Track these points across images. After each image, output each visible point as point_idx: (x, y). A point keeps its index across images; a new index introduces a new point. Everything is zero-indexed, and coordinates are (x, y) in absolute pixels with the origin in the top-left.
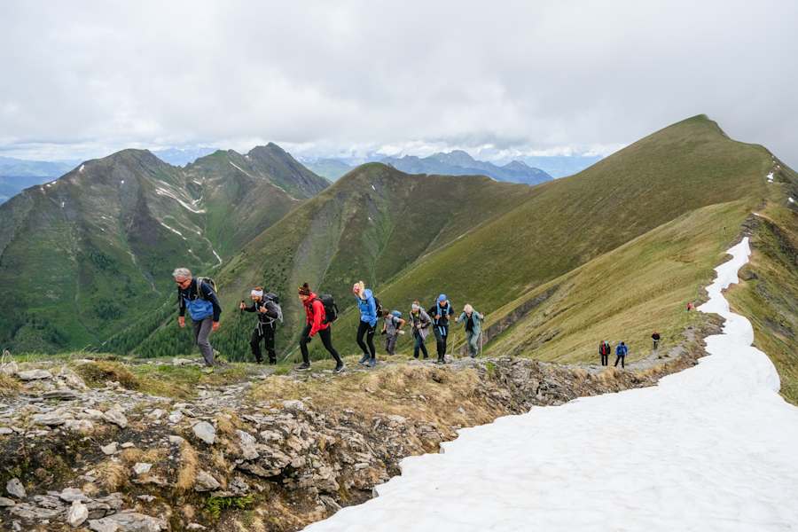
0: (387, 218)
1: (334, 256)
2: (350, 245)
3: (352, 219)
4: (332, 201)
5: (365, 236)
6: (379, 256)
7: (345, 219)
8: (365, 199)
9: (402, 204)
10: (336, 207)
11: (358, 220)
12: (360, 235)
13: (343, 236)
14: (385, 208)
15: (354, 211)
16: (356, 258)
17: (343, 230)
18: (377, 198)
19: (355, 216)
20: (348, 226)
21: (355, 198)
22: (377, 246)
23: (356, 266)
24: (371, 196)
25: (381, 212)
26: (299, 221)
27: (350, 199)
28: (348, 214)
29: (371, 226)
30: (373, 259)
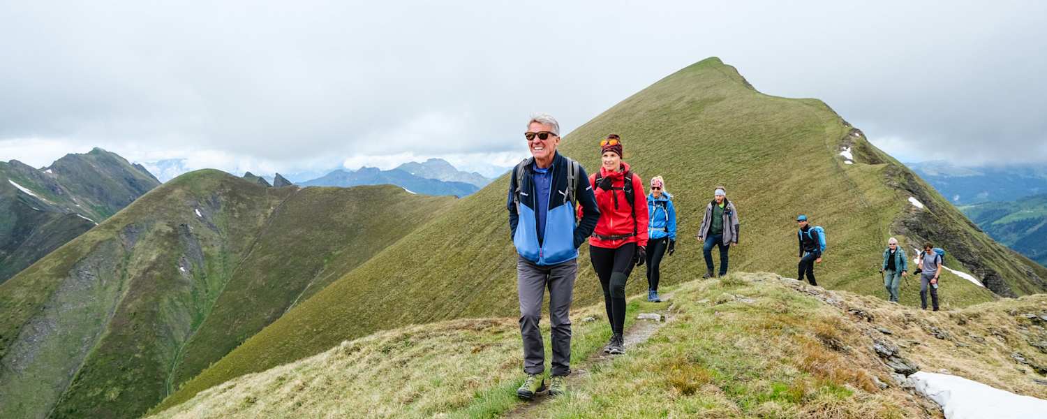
0: (218, 266)
1: (99, 344)
2: (133, 322)
3: (145, 272)
4: (112, 240)
5: (166, 301)
6: (190, 339)
7: (133, 272)
8: (177, 236)
9: (249, 239)
10: (119, 251)
11: (156, 273)
12: (157, 301)
13: (123, 306)
14: (217, 249)
15: (154, 258)
16: (140, 347)
17: (125, 294)
18: (204, 231)
19: (154, 266)
20: (136, 285)
21: (157, 233)
22: (190, 320)
23: (136, 363)
24: (191, 228)
25: (207, 257)
26: (38, 282)
27: (149, 235)
28: (141, 263)
29: (183, 283)
30: (176, 344)
